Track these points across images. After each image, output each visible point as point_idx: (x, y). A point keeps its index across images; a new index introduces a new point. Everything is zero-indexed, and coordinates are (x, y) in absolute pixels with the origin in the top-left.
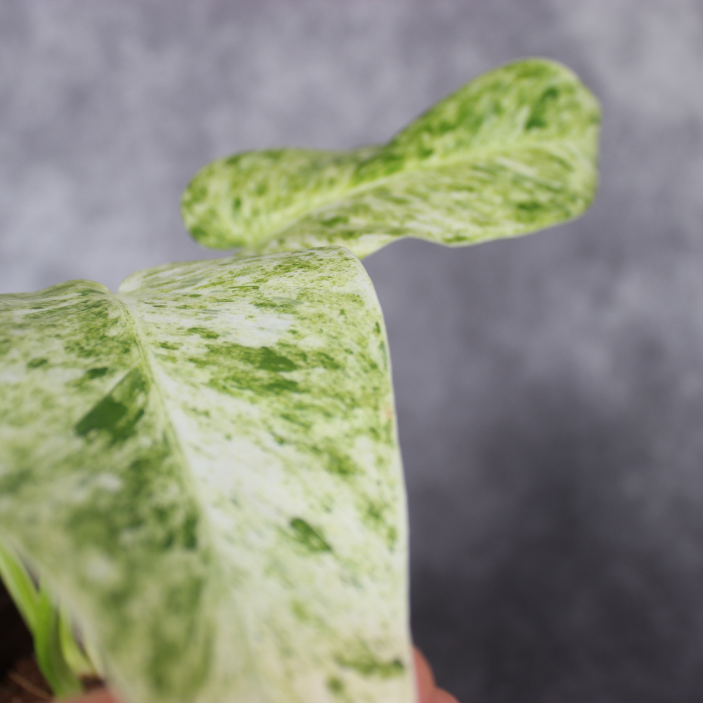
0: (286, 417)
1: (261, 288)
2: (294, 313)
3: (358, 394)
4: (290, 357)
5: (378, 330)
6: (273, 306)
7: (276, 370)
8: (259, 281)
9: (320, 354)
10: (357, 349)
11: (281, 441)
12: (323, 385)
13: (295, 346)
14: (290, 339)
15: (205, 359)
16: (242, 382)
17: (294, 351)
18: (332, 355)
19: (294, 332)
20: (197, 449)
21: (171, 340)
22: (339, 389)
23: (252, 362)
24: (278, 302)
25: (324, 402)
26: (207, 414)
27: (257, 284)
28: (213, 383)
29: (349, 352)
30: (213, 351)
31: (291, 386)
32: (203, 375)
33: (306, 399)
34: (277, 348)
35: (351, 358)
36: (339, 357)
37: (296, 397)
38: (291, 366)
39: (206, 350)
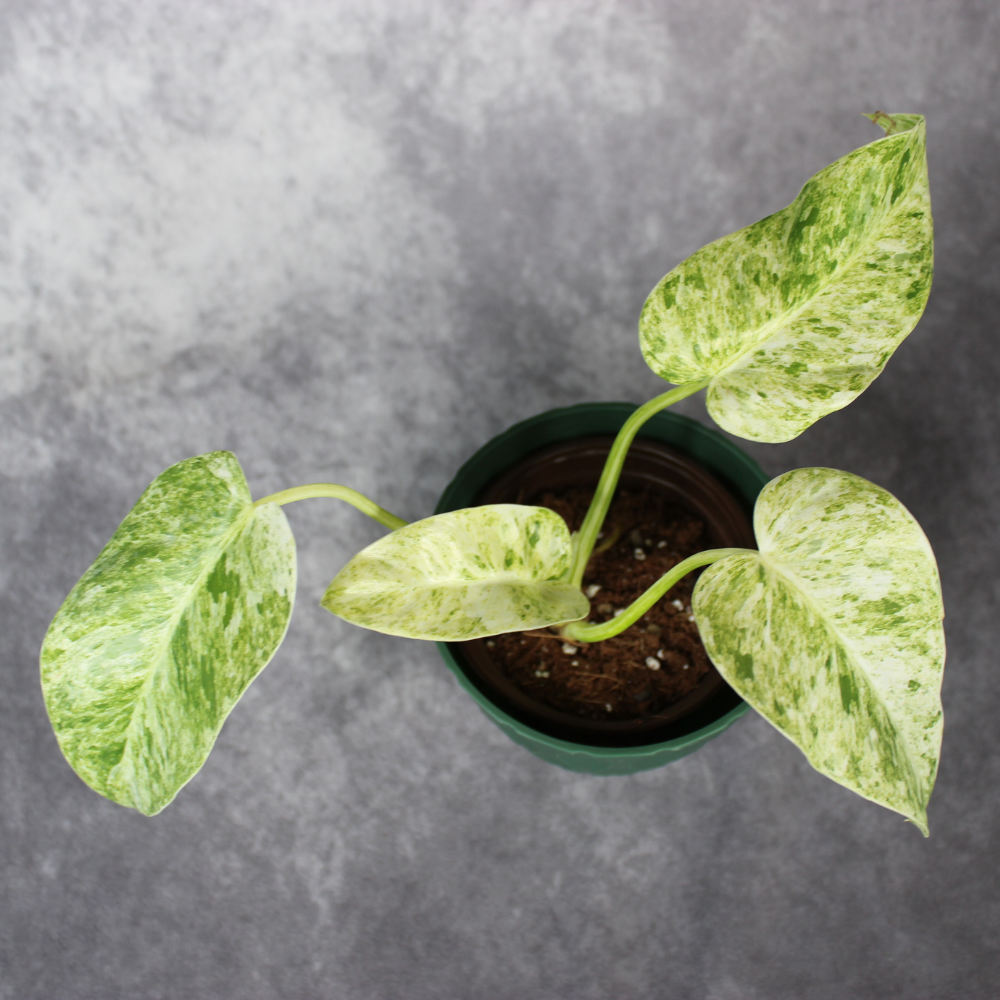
0: (900, 636)
1: (865, 550)
2: (891, 569)
3: (929, 612)
4: (897, 602)
5: (935, 573)
6: (878, 565)
7: (893, 612)
8: (862, 544)
9: (910, 595)
10: (926, 587)
11: (900, 650)
12: (915, 613)
13: (896, 593)
14: (893, 589)
15: (859, 619)
16: (880, 626)
17: (897, 597)
18: (915, 594)
19: (895, 584)
20: (874, 675)
21: (838, 610)
22: (922, 614)
23: (880, 611)
24: (879, 562)
25: (916, 623)
26: (871, 653)
27: (861, 547)
28: (868, 633)
29: (923, 590)
30: (861, 610)
31: (900, 620)
32: (862, 629)
33: (908, 624)
34: (889, 597)
35: (924, 593)
36: (919, 594)
37: (904, 625)
38: (899, 608)
39: (857, 611)
